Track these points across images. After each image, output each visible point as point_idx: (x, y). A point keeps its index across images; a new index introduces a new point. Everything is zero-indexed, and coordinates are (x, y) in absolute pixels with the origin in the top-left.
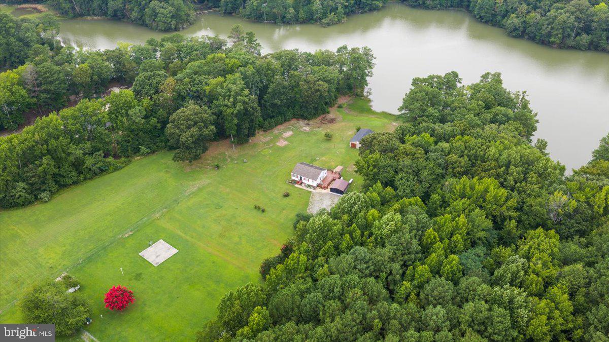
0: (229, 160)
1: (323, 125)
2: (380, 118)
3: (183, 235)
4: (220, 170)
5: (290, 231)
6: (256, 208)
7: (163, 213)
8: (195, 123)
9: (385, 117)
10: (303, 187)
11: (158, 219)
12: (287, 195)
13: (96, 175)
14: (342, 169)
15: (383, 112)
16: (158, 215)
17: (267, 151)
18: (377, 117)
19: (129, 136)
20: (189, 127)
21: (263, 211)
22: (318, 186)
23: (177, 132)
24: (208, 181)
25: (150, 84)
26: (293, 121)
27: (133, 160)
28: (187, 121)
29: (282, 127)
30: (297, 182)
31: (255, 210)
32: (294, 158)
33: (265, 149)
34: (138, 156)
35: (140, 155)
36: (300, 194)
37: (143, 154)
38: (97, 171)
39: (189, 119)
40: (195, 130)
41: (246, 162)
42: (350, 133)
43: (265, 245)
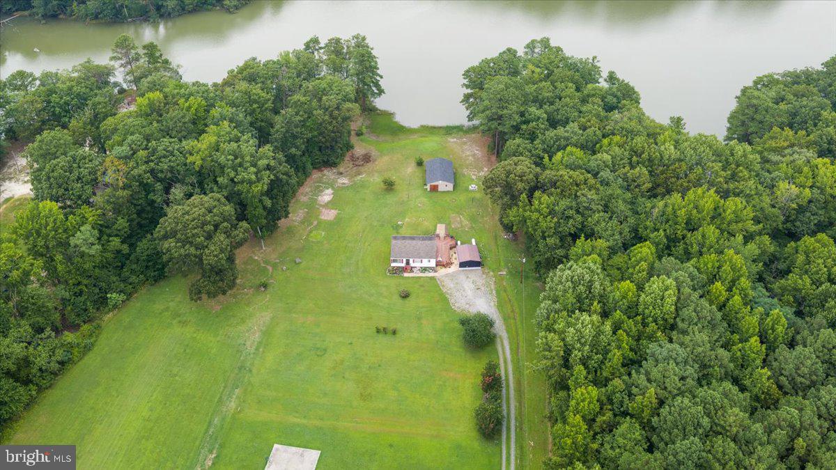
0: (270, 268)
1: (362, 169)
2: (427, 137)
3: (304, 421)
4: (270, 289)
5: (455, 349)
6: (378, 331)
7: (238, 397)
8: (216, 226)
9: (432, 133)
10: (416, 274)
11: (240, 412)
12: (405, 296)
13: (55, 374)
14: (446, 229)
15: (422, 126)
16: (233, 405)
17: (319, 235)
18: (422, 137)
19: (79, 283)
20: (209, 237)
21: (394, 332)
22: (437, 265)
23: (193, 250)
24: (266, 316)
25: (79, 178)
26: (316, 175)
27: (103, 324)
28: (202, 228)
29: (306, 189)
30: (404, 270)
31: (380, 336)
32: (365, 233)
33: (311, 232)
34: (108, 313)
35: (110, 311)
36: (422, 286)
37: (115, 307)
38: (54, 366)
39: (204, 224)
40: (220, 237)
41: (301, 263)
42: (409, 170)
43: (441, 385)
